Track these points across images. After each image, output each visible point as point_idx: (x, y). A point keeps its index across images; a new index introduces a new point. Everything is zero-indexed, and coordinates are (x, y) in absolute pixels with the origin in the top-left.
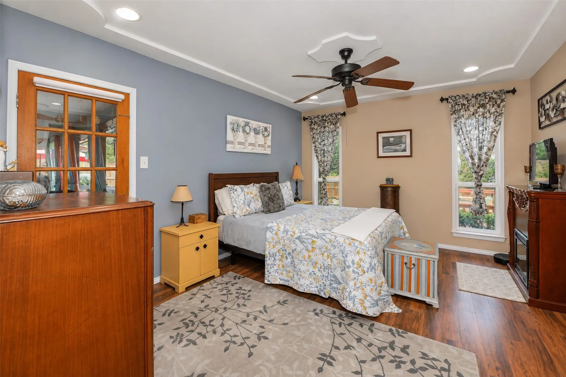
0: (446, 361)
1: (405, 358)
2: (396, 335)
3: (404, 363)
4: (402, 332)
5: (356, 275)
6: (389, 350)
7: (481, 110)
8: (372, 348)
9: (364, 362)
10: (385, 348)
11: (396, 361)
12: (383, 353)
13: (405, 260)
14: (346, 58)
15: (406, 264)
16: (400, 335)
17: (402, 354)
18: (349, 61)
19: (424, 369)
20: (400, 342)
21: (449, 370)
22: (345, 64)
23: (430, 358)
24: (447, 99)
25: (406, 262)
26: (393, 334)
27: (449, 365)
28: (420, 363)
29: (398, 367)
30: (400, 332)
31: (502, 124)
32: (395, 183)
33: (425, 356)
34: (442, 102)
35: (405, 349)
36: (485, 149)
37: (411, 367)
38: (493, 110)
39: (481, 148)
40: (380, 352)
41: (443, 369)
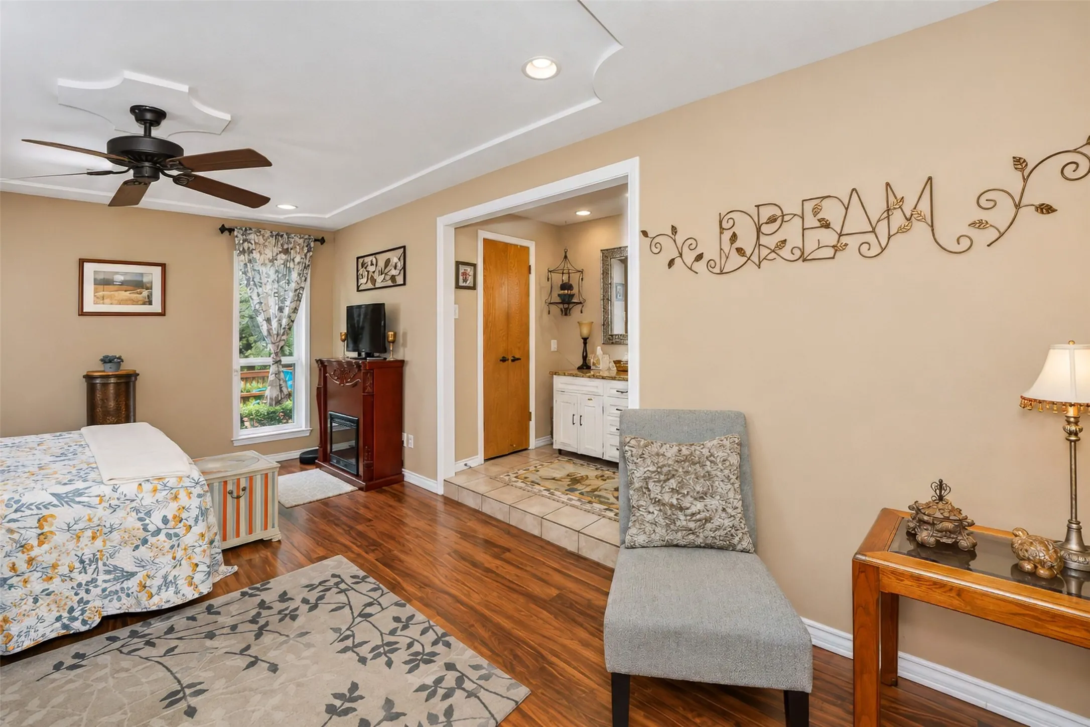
0: (334, 576)
1: (292, 605)
2: (258, 593)
3: (296, 609)
4: (262, 585)
5: (174, 539)
6: (265, 613)
7: (283, 256)
8: (240, 628)
9: (248, 647)
10: (259, 614)
11: (286, 615)
12: (262, 622)
13: (230, 487)
14: (148, 125)
15: (231, 493)
16: (261, 591)
17: (285, 605)
18: (156, 133)
19: (321, 598)
20: (269, 597)
21: (343, 581)
22: (145, 136)
23: (317, 584)
24: (231, 230)
25: (231, 489)
26: (251, 595)
27: (339, 576)
28: (312, 597)
29: (294, 618)
30: (260, 586)
31: (309, 279)
32: (126, 367)
33: (311, 587)
34: (222, 233)
35: (284, 598)
36: (287, 311)
37: (308, 606)
38: (298, 259)
39: (281, 310)
40: (257, 623)
41: (337, 584)
